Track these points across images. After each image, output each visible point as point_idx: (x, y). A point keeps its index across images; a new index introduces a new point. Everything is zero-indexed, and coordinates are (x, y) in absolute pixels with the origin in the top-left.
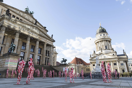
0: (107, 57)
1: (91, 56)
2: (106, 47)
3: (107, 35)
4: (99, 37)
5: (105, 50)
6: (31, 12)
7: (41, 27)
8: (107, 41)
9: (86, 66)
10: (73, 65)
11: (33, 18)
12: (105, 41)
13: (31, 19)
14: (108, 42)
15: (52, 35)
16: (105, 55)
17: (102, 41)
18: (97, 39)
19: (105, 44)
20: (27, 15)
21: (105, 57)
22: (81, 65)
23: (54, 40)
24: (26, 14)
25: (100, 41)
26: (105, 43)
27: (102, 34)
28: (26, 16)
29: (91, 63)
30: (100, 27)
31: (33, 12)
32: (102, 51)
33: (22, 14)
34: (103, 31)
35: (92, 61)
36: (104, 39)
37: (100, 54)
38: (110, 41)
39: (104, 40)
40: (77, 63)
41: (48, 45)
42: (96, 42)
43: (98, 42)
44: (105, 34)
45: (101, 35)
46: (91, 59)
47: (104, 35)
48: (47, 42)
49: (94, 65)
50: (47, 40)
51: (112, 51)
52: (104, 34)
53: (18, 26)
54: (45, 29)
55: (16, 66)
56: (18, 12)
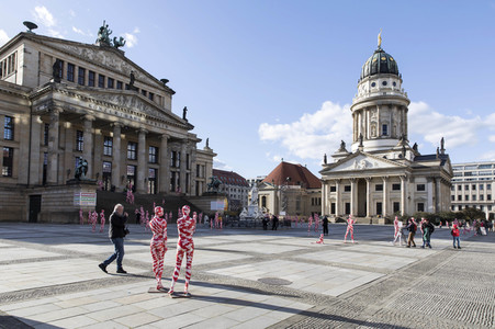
0: (377, 163)
1: (325, 161)
2: (385, 127)
3: (398, 82)
4: (365, 90)
5: (379, 138)
6: (118, 40)
7: (152, 82)
8: (390, 106)
9: (310, 191)
10: (269, 187)
11: (126, 60)
12: (385, 109)
13: (120, 65)
14: (395, 110)
15: (185, 110)
16: (369, 159)
17: (374, 107)
18: (361, 99)
19: (383, 120)
20: (107, 53)
21: (367, 164)
22: (294, 187)
23: (189, 124)
24: (101, 53)
25: (368, 108)
26: (384, 114)
27: (378, 82)
28: (105, 57)
29: (326, 182)
30: (377, 52)
31: (122, 39)
32: (361, 145)
33: (90, 54)
34: (385, 68)
35: (326, 177)
36: (380, 101)
37: (359, 153)
38: (403, 109)
39: (381, 106)
40: (284, 181)
41: (172, 140)
42: (355, 108)
43: (359, 111)
44: (390, 81)
45: (374, 85)
46: (325, 170)
47: (385, 83)
48: (168, 133)
49: (333, 189)
50: (170, 128)
51: (397, 144)
52: (387, 80)
53: (86, 104)
54: (164, 86)
55: (94, 204)
56: (81, 49)
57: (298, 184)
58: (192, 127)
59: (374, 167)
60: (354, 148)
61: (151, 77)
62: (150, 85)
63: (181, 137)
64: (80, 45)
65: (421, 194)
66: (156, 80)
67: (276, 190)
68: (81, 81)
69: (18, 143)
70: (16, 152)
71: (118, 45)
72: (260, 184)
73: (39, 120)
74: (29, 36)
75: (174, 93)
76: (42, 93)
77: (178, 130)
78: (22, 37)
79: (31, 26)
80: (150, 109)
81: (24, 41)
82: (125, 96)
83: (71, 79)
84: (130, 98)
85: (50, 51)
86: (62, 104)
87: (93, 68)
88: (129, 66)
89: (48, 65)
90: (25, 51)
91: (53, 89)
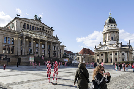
0: (110, 48)
1: (95, 47)
2: (112, 38)
3: (116, 25)
4: (106, 28)
5: (111, 41)
6: (40, 18)
8: (114, 32)
9: (91, 56)
10: (80, 55)
11: (42, 23)
12: (112, 33)
13: (40, 24)
14: (115, 33)
15: (57, 35)
16: (108, 47)
17: (109, 32)
18: (105, 30)
19: (111, 36)
20: (37, 21)
21: (107, 48)
22: (87, 55)
24: (35, 21)
25: (107, 33)
26: (112, 34)
27: (110, 25)
28: (36, 23)
29: (96, 53)
30: (109, 17)
31: (40, 17)
32: (106, 43)
33: (33, 22)
34: (112, 21)
35: (96, 52)
36: (111, 31)
37: (105, 45)
38: (117, 32)
39: (111, 32)
40: (84, 53)
41: (54, 43)
42: (103, 33)
43: (105, 34)
44: (113, 25)
45: (109, 26)
46: (95, 50)
47: (112, 26)
48: (53, 41)
49: (98, 55)
50: (53, 40)
51: (116, 42)
52: (112, 25)
53: (32, 35)
54: (52, 29)
55: (34, 60)
56: (30, 21)
57: (88, 54)
58: (59, 39)
59: (109, 49)
60: (103, 44)
61: (48, 27)
62: (48, 29)
63: (56, 42)
64: (30, 19)
65: (123, 56)
66: (49, 28)
67: (82, 56)
68: (30, 29)
69: (15, 45)
70: (14, 47)
71: (39, 19)
72: (77, 54)
73: (20, 39)
74: (18, 18)
75: (54, 31)
76: (21, 32)
77: (55, 40)
78: (16, 18)
79: (18, 15)
80: (48, 35)
82: (41, 32)
83: (28, 28)
84: (43, 33)
85: (23, 22)
86: (26, 35)
87: (33, 25)
88: (42, 24)
89: (22, 25)
90: (17, 22)
91: (23, 31)
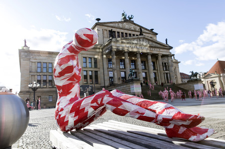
6: (130, 17)
7: (147, 31)
11: (135, 24)
13: (132, 27)
20: (127, 23)
23: (170, 47)
24: (125, 23)
28: (126, 25)
31: (132, 16)
33: (120, 25)
40: (223, 71)
41: (163, 56)
48: (161, 52)
50: (161, 50)
53: (124, 45)
54: (153, 32)
55: (141, 91)
56: (117, 24)
61: (146, 29)
64: (116, 22)
67: (220, 77)
69: (99, 68)
71: (130, 19)
73: (105, 56)
74: (98, 24)
75: (157, 34)
76: (107, 45)
77: (165, 50)
78: (97, 24)
79: (98, 20)
80: (151, 43)
81: (97, 26)
82: (139, 38)
84: (141, 39)
85: (106, 28)
86: (116, 47)
87: (122, 31)
88: (136, 27)
89: (107, 34)
90: (98, 30)
91: (110, 41)
